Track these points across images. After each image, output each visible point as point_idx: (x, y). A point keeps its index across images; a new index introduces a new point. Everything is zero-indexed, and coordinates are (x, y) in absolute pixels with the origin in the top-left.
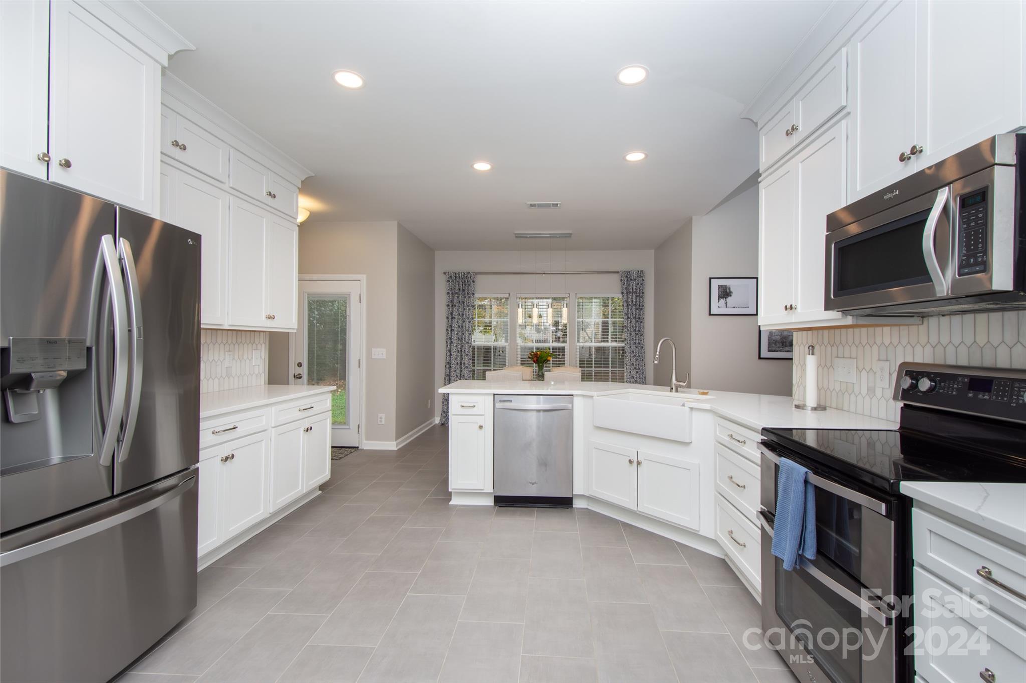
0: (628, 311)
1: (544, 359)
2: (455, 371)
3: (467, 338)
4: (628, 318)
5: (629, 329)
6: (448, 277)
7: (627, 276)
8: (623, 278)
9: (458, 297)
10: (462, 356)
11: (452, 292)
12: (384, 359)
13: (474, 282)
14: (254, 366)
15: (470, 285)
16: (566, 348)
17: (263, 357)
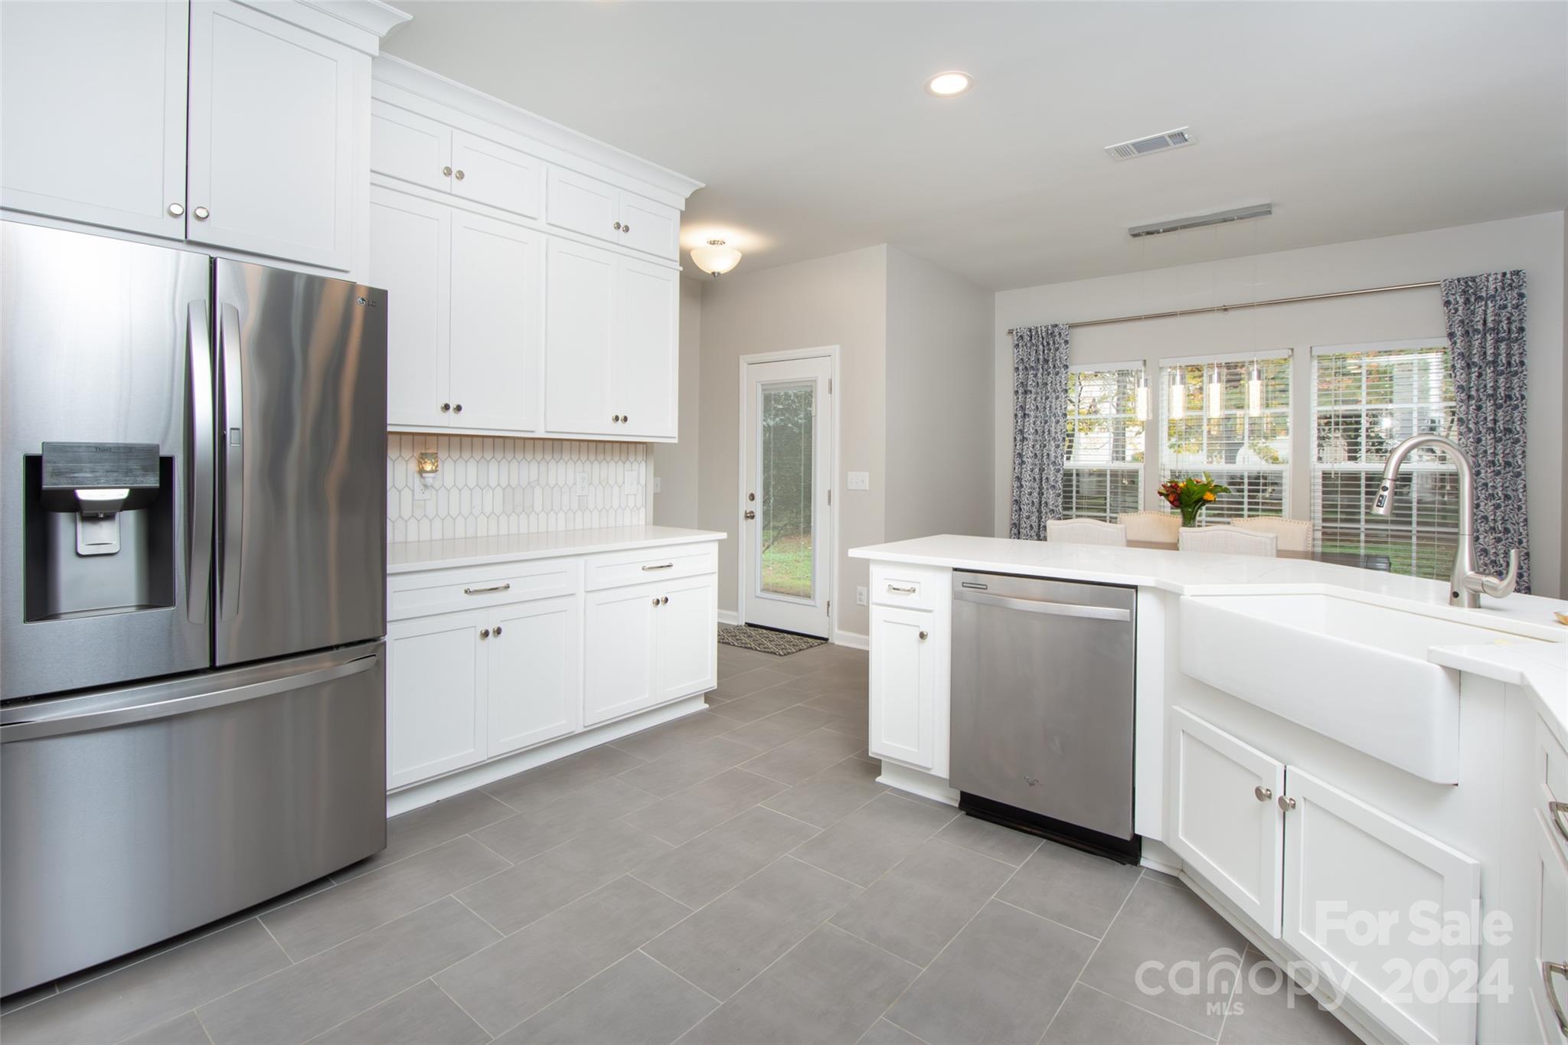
0: (1469, 381)
1: (1196, 497)
2: (1028, 517)
3: (1052, 454)
4: (1470, 397)
5: (1471, 426)
6: (1016, 338)
7: (1464, 292)
8: (1451, 298)
9: (1035, 376)
10: (1041, 488)
11: (1023, 367)
12: (865, 490)
13: (1066, 342)
14: (627, 495)
15: (1057, 349)
16: (1284, 474)
17: (643, 482)
